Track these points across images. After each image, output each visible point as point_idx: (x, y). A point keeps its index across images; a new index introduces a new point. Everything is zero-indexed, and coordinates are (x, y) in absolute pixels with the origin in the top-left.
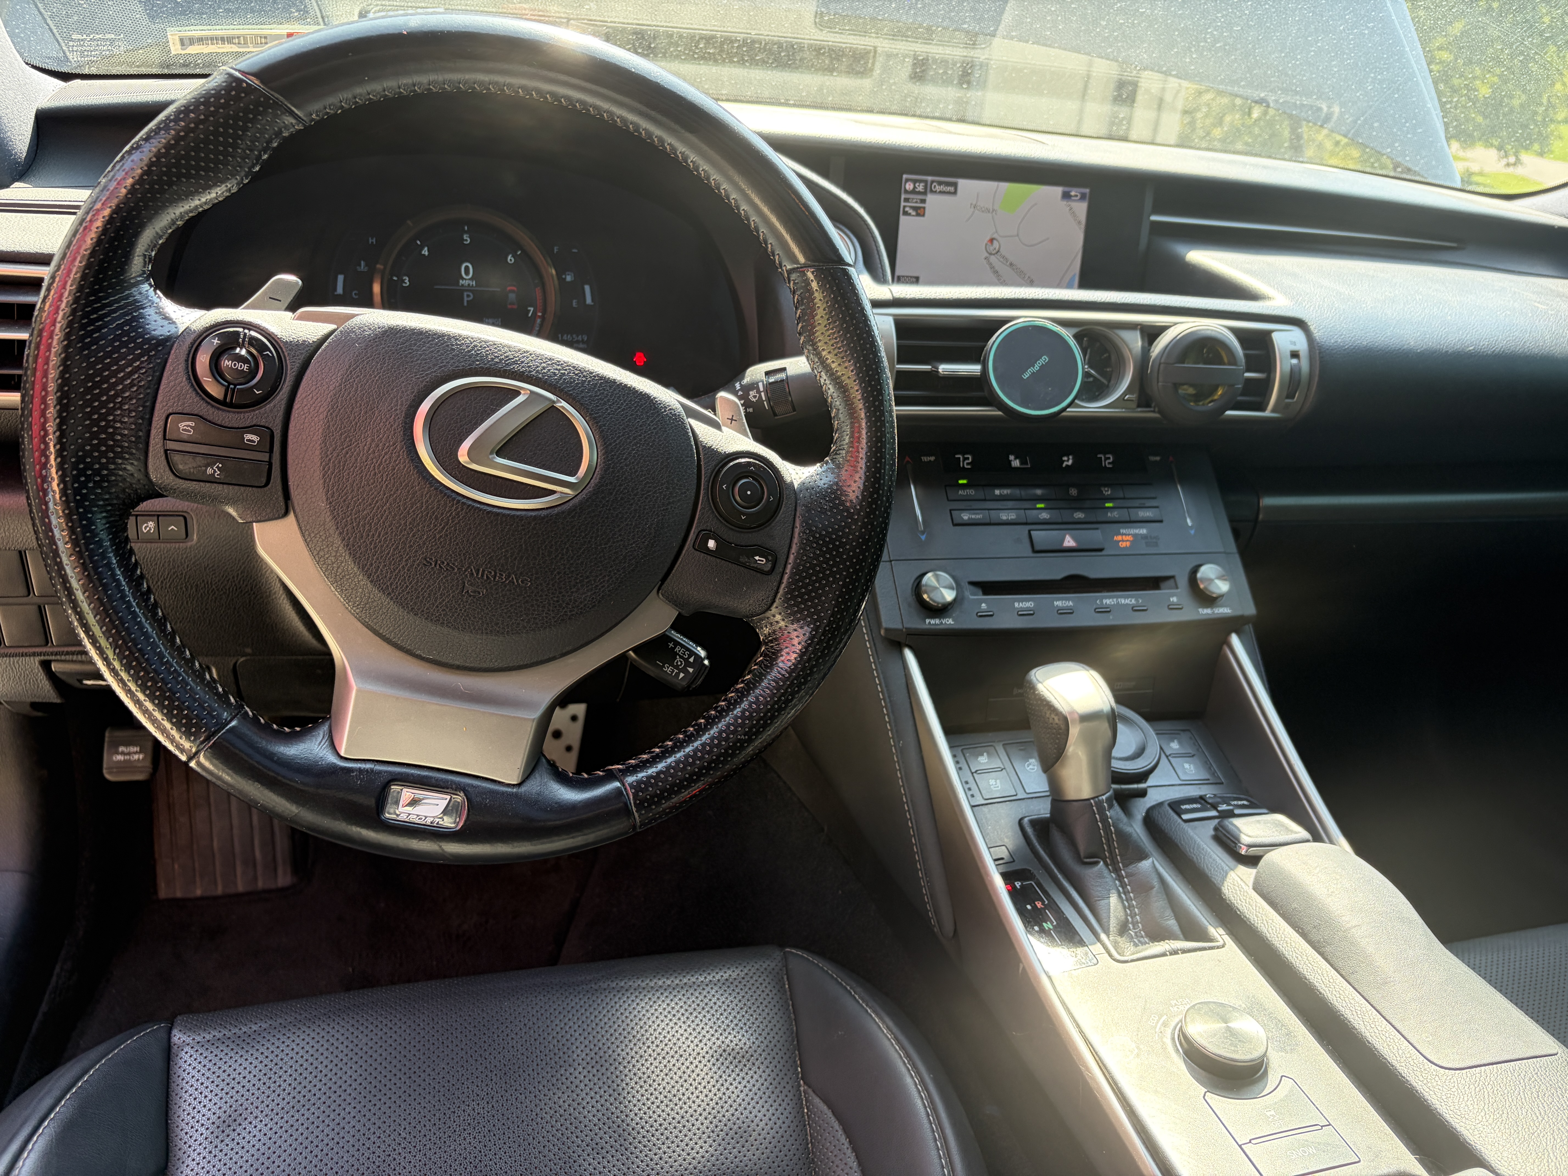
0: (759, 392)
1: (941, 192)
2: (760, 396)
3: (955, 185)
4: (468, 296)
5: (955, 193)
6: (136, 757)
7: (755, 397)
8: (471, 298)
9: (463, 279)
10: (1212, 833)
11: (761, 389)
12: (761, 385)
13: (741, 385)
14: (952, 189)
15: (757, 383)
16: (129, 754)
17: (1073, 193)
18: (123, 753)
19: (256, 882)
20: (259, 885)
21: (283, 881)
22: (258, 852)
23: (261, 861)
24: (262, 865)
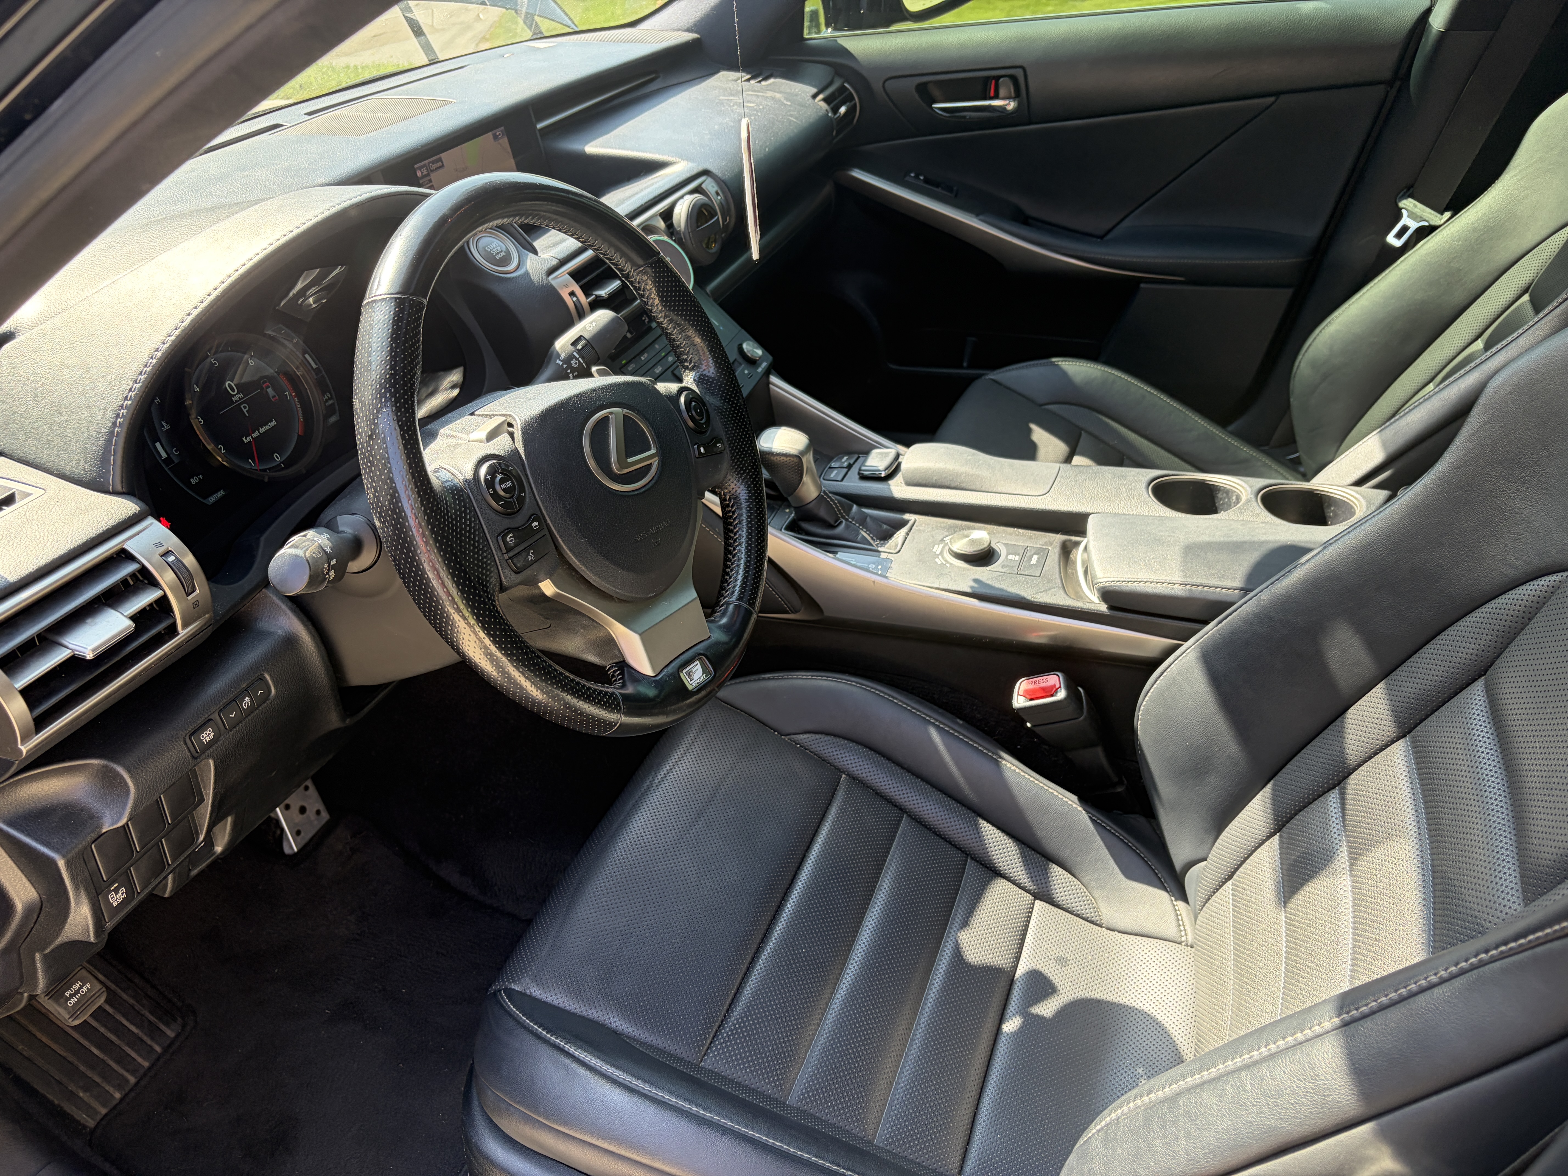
0: (577, 359)
1: (437, 169)
2: (579, 361)
3: (440, 160)
4: (245, 407)
5: (443, 166)
6: (85, 989)
7: (576, 363)
8: (247, 408)
9: (234, 396)
10: (858, 477)
11: (578, 356)
12: (575, 354)
13: (562, 361)
14: (440, 164)
15: (572, 354)
16: (77, 992)
17: (498, 134)
18: (72, 996)
19: (153, 1049)
20: (158, 1049)
21: (172, 1030)
22: (133, 1028)
23: (142, 1032)
24: (146, 1034)
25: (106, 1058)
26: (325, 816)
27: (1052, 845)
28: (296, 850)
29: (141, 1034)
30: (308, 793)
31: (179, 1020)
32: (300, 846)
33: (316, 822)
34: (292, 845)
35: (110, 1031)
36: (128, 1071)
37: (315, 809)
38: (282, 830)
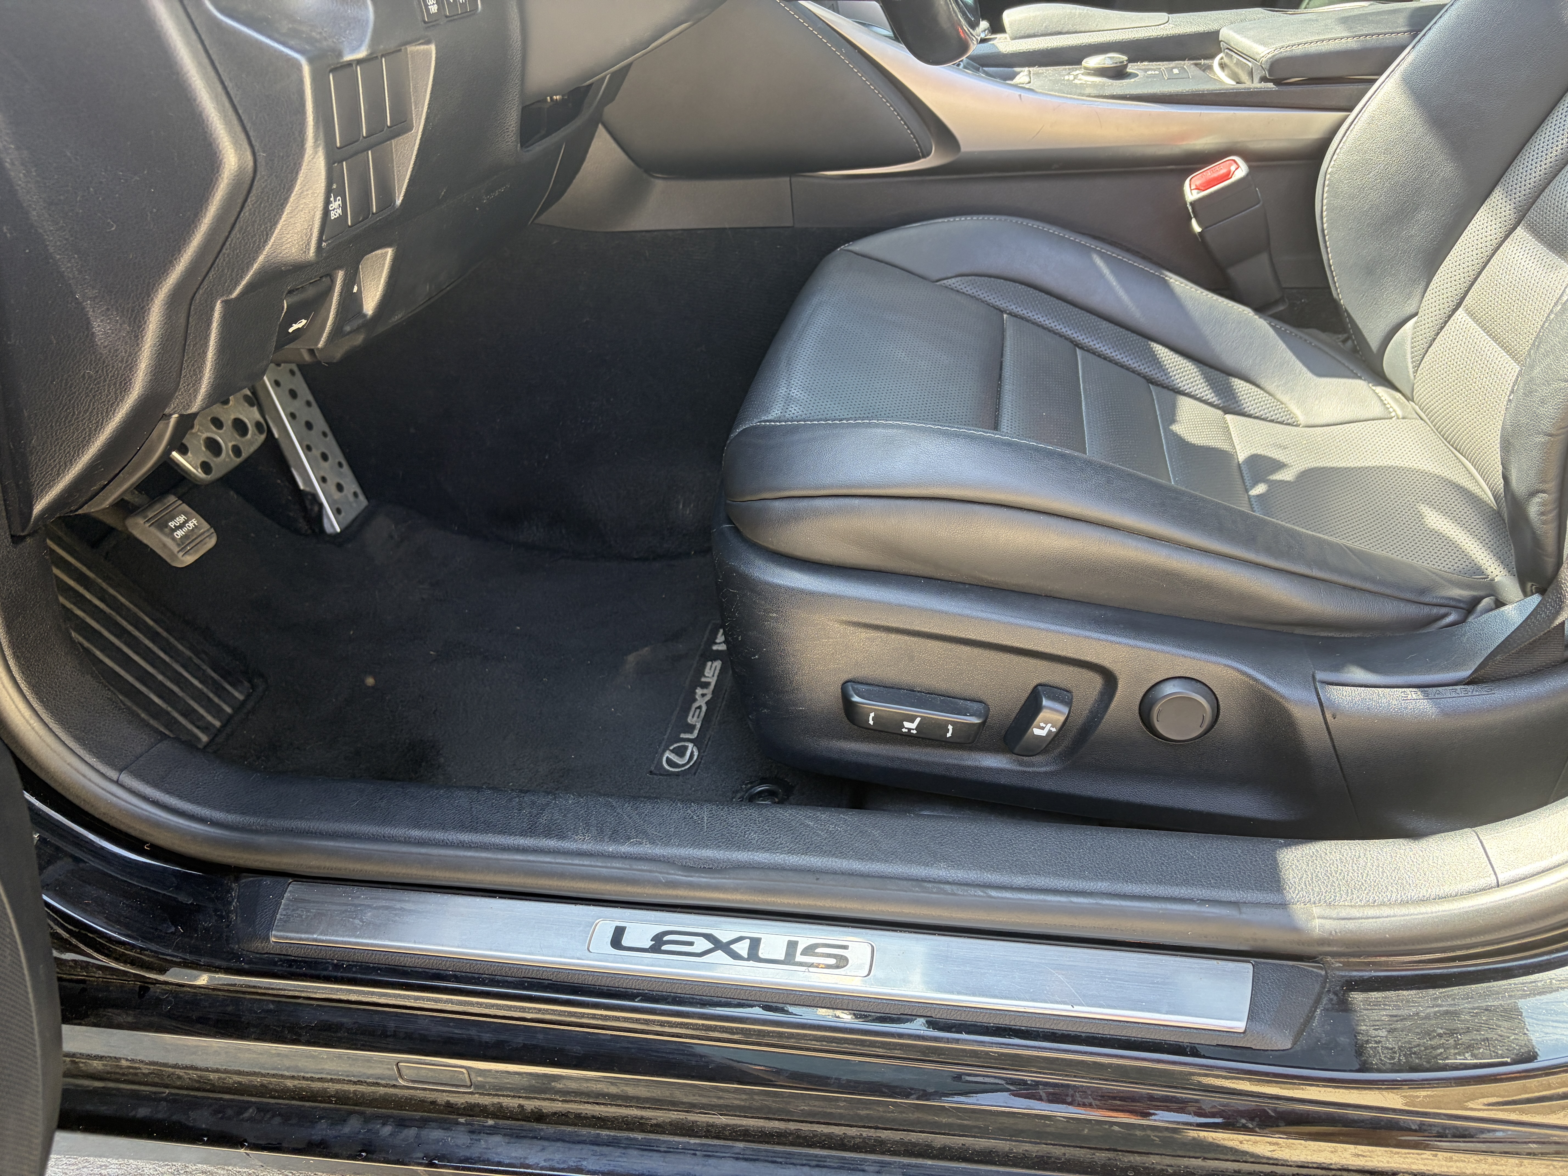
19: (223, 710)
20: (229, 710)
21: (241, 692)
22: (196, 683)
23: (207, 687)
24: (212, 691)
25: (169, 709)
26: (363, 501)
27: (1230, 360)
28: (338, 530)
29: (205, 690)
30: (342, 470)
31: (246, 684)
32: (344, 526)
33: (354, 505)
34: (333, 524)
35: (172, 681)
36: (198, 727)
37: (353, 491)
38: (321, 505)
